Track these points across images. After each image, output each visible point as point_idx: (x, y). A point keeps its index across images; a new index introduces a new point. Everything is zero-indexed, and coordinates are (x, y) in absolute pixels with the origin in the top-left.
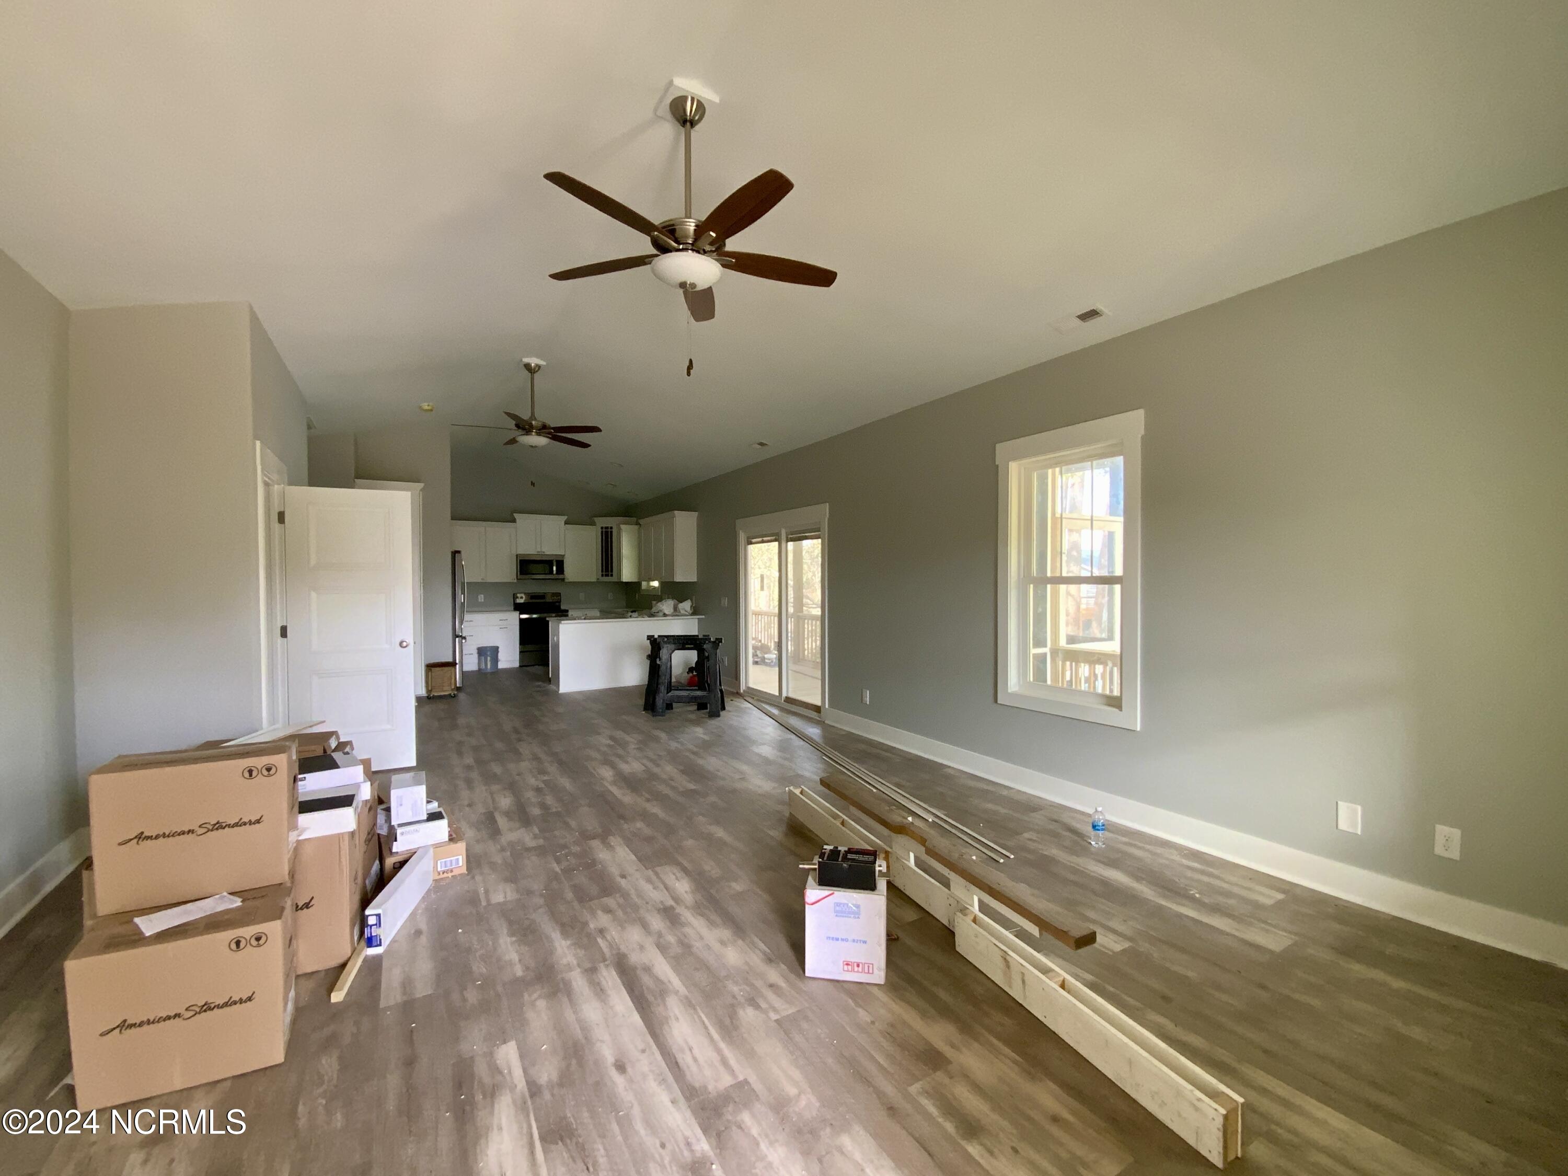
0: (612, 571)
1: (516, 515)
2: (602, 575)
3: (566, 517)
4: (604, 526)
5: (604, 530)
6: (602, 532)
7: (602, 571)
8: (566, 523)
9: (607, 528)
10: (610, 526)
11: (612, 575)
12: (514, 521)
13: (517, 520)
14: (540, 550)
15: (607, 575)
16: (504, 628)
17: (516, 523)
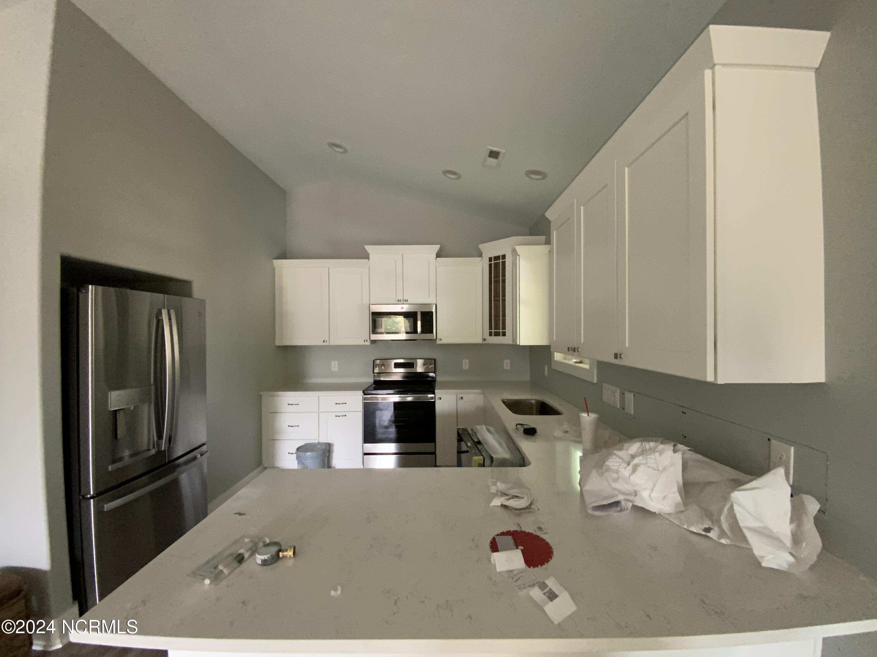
0: (504, 327)
1: (368, 248)
2: (490, 334)
3: (438, 247)
4: (493, 255)
5: (493, 262)
6: (490, 265)
7: (490, 328)
8: (439, 255)
9: (497, 258)
10: (500, 254)
11: (504, 334)
12: (366, 256)
13: (371, 256)
14: (401, 299)
15: (497, 334)
16: (342, 416)
17: (369, 259)
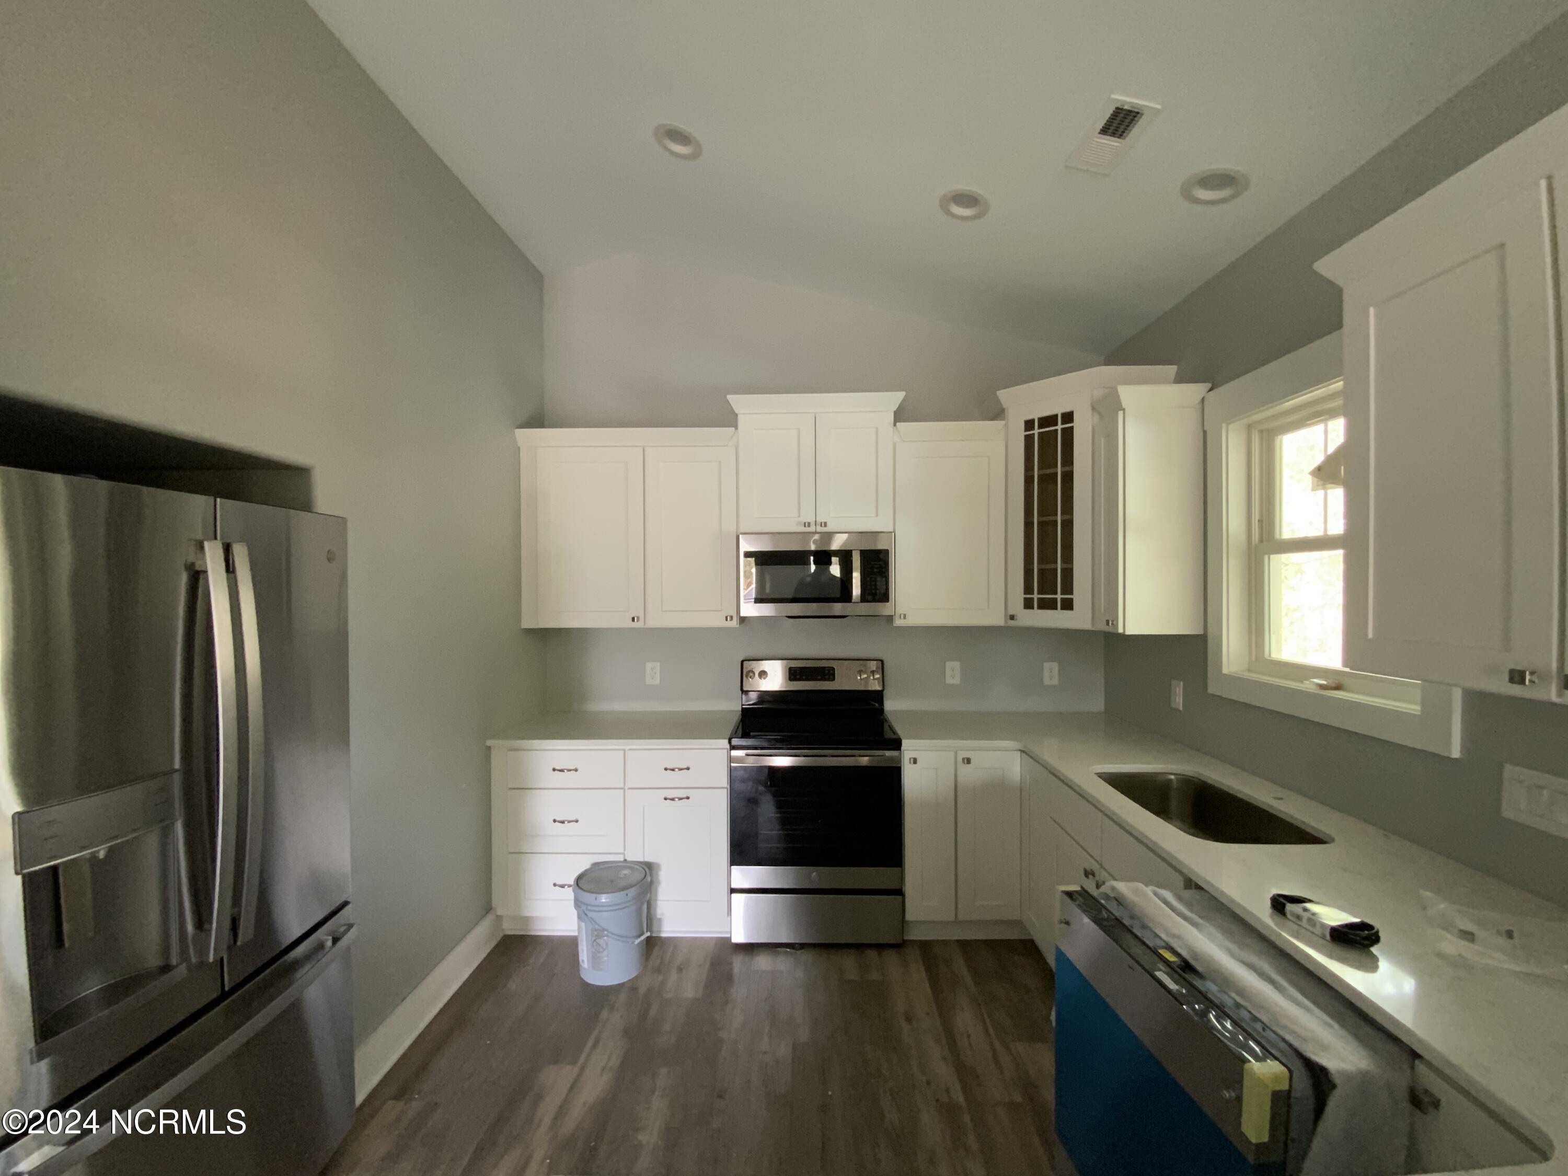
0: (1068, 587)
1: (735, 400)
2: (1028, 604)
3: (900, 396)
4: (1036, 414)
5: (1036, 431)
6: (1029, 440)
7: (1028, 589)
8: (900, 416)
9: (1048, 421)
10: (1059, 410)
11: (1068, 605)
12: (730, 420)
13: (741, 421)
14: (811, 519)
15: (1047, 605)
16: (680, 799)
17: (736, 428)
